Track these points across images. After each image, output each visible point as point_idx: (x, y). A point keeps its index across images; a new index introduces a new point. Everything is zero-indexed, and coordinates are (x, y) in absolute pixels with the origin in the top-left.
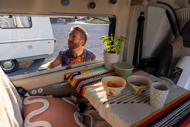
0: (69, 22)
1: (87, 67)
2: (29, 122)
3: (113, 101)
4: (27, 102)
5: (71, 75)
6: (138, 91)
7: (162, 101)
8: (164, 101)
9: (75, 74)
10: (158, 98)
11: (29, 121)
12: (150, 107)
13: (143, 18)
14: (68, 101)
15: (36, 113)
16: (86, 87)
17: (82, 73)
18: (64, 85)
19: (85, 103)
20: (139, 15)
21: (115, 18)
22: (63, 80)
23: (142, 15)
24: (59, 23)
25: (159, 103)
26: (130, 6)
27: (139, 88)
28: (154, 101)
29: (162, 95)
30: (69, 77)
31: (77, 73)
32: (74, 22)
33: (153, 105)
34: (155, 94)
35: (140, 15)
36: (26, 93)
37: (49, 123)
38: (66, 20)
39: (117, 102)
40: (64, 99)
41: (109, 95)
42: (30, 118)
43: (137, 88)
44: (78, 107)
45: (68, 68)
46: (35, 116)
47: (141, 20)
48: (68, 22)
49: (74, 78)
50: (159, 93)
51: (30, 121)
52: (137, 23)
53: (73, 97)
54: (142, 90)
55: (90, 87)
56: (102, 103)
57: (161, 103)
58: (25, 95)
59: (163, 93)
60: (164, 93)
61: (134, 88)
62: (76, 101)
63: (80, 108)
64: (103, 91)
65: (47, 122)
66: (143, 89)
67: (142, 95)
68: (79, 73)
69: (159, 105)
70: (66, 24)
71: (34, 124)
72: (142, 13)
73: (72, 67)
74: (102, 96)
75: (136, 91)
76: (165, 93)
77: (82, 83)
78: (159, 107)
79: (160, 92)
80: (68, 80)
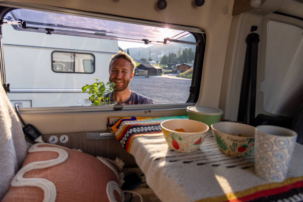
0: (153, 75)
1: (150, 111)
2: (21, 177)
3: (177, 159)
4: (35, 149)
5: (118, 120)
6: (230, 146)
7: (278, 162)
8: (284, 162)
9: (125, 118)
10: (270, 153)
11: (22, 175)
12: (254, 177)
13: (257, 36)
14: (104, 163)
15: (39, 165)
16: (136, 136)
17: (139, 119)
18: (105, 137)
19: (139, 175)
20: (249, 32)
21: (205, 35)
22: (104, 127)
23: (255, 32)
24: (138, 75)
25: (272, 166)
26: (232, 17)
27: (232, 140)
28: (261, 163)
29: (277, 146)
30: (116, 122)
31: (130, 118)
32: (161, 75)
33: (261, 173)
34: (263, 144)
35: (251, 31)
36: (39, 136)
37: (53, 184)
38: (148, 73)
39: (184, 161)
40: (100, 158)
41: (172, 150)
42: (25, 172)
43: (228, 138)
44: (122, 178)
45: (116, 109)
46: (35, 170)
47: (253, 41)
48: (151, 75)
49: (122, 124)
50: (271, 142)
51: (24, 176)
52: (245, 46)
53: (117, 160)
54: (239, 145)
55: (143, 136)
56: (155, 159)
57: (278, 167)
58: (36, 141)
59: (279, 141)
60: (282, 143)
61: (223, 140)
62: (122, 167)
63: (124, 180)
64: (165, 143)
65: (51, 183)
66: (241, 142)
67: (241, 156)
68: (134, 119)
69: (272, 171)
70: (148, 77)
71: (26, 181)
72: (254, 28)
73: (123, 109)
74: (159, 150)
75: (228, 146)
76: (284, 141)
77: (131, 131)
78: (274, 178)
79: (272, 140)
80: (112, 128)
